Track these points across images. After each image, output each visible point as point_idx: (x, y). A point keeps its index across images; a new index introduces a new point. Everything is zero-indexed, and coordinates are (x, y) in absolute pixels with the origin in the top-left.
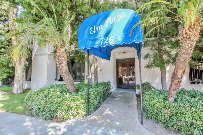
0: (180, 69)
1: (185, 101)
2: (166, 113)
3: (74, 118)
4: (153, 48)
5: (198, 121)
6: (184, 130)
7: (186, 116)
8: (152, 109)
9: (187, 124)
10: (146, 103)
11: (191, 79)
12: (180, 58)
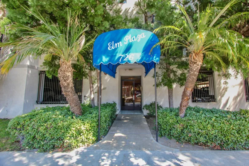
0: (189, 88)
1: (193, 115)
2: (179, 127)
3: (83, 145)
4: (161, 67)
5: (203, 130)
6: (193, 140)
7: (195, 127)
8: (165, 126)
9: (195, 134)
10: (160, 121)
11: (193, 98)
12: (189, 79)
